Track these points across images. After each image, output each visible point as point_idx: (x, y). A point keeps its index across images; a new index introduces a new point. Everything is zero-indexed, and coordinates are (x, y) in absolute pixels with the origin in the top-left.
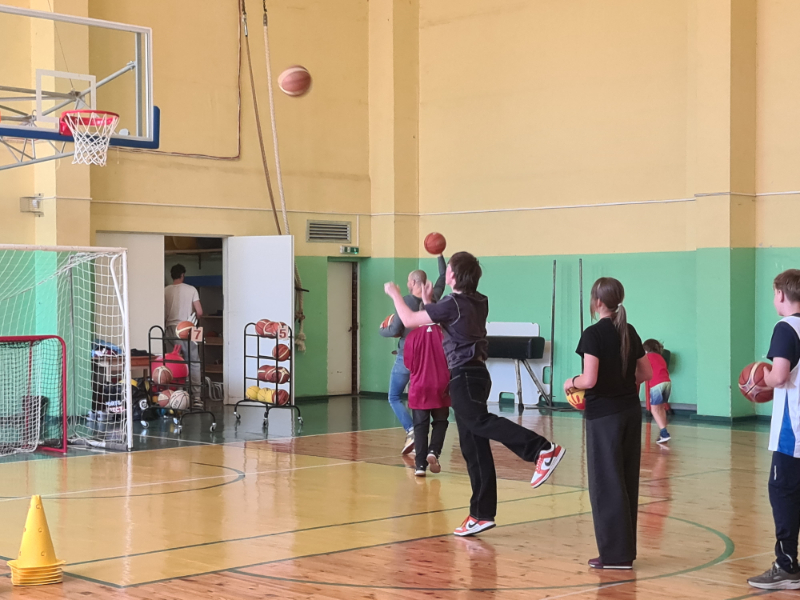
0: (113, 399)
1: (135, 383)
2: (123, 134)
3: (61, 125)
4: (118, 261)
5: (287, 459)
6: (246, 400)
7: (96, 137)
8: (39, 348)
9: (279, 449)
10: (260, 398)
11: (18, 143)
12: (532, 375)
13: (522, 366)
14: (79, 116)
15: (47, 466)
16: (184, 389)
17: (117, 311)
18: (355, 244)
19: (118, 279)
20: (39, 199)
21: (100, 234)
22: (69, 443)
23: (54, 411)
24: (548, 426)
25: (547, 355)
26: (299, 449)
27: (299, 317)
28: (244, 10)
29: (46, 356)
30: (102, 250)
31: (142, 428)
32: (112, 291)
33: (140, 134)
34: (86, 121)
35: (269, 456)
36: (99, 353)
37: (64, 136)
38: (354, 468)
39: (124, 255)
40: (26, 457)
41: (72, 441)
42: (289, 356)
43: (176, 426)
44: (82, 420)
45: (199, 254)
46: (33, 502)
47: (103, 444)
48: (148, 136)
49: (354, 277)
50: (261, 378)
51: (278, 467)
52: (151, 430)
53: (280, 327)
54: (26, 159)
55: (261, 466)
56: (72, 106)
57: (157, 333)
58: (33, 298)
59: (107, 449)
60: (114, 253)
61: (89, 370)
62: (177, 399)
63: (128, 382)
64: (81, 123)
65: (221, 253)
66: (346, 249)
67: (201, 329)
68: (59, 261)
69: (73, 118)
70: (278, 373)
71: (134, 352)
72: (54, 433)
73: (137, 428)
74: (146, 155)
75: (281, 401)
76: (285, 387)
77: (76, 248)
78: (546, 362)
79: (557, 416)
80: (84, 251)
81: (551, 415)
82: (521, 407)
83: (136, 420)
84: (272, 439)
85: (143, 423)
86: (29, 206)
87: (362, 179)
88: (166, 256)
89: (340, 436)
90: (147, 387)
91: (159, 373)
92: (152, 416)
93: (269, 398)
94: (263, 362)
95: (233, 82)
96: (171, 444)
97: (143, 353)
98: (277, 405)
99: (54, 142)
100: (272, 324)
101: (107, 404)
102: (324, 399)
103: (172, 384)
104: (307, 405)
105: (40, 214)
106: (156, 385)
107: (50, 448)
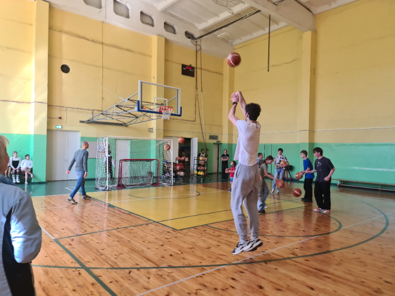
6: (194, 174)
8: (152, 162)
15: (153, 189)
16: (183, 172)
17: (170, 154)
18: (219, 140)
20: (152, 129)
22: (159, 183)
28: (197, 89)
29: (154, 163)
30: (167, 140)
36: (164, 163)
39: (172, 141)
40: (149, 187)
43: (181, 180)
44: (161, 178)
47: (166, 184)
49: (219, 148)
57: (177, 160)
58: (151, 150)
60: (170, 140)
61: (162, 167)
62: (182, 174)
65: (190, 142)
66: (217, 141)
68: (157, 142)
71: (174, 163)
72: (155, 181)
77: (160, 139)
80: (162, 140)
86: (150, 130)
87: (221, 126)
89: (215, 183)
91: (178, 167)
92: (176, 177)
95: (194, 104)
96: (180, 184)
101: (166, 174)
102: (212, 174)
103: (181, 170)
105: (153, 132)
106: (177, 170)
107: (155, 185)
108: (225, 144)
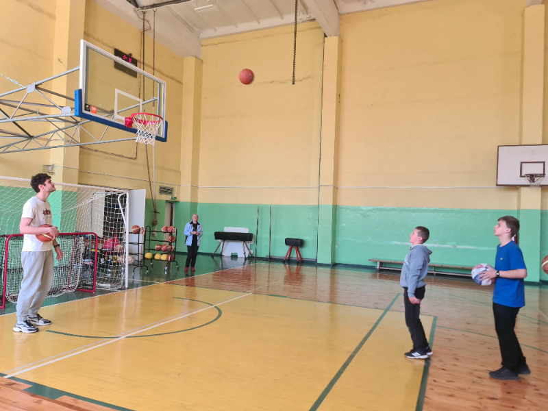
18: (175, 196)
20: (52, 167)
27: (155, 223)
49: (172, 208)
66: (172, 198)
86: (47, 169)
87: (177, 172)
105: (53, 173)
108: (185, 203)
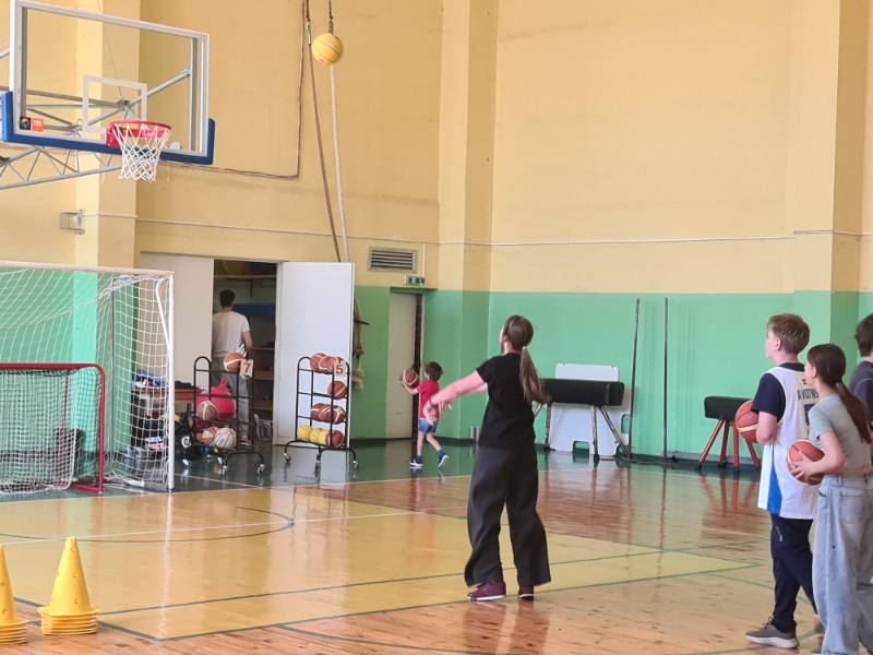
0: (154, 434)
1: (178, 419)
2: (175, 148)
3: (108, 137)
4: (164, 285)
5: (340, 507)
6: (297, 441)
7: (145, 151)
8: (75, 376)
9: (331, 495)
10: (313, 439)
11: (60, 154)
12: (609, 423)
13: (599, 413)
14: (128, 127)
15: (79, 508)
16: (230, 427)
17: (162, 339)
18: (420, 274)
19: (163, 304)
20: (80, 215)
21: (145, 255)
22: (105, 481)
23: (90, 446)
24: (626, 480)
25: (627, 402)
26: (352, 495)
27: (357, 352)
28: (308, 17)
29: (82, 386)
30: (147, 273)
31: (184, 467)
32: (156, 316)
33: (193, 148)
34: (135, 132)
35: (320, 503)
36: (139, 384)
37: (111, 148)
38: (412, 518)
39: (171, 279)
40: (59, 495)
41: (108, 479)
42: (345, 394)
43: (221, 467)
44: (119, 457)
45: (251, 280)
46: (68, 544)
47: (142, 484)
48: (202, 151)
49: (419, 310)
50: (314, 417)
51: (329, 515)
52: (194, 470)
53: (336, 363)
54: (68, 172)
55: (312, 512)
56: (120, 116)
57: (204, 365)
58: (71, 322)
59: (146, 489)
60: (160, 277)
61: (128, 402)
62: (223, 437)
63: (170, 418)
64: (129, 135)
65: (275, 279)
66: (410, 280)
67: (251, 362)
68: (100, 284)
69: (122, 129)
70: (333, 412)
71: (178, 385)
72: (89, 470)
73: (179, 467)
74: (196, 171)
75: (336, 442)
76: (341, 428)
77: (119, 269)
78: (626, 409)
79: (635, 469)
80: (127, 273)
81: (629, 468)
82: (597, 458)
83: (178, 458)
84: (324, 484)
85: (186, 462)
86: (70, 223)
87: (430, 204)
88: (215, 280)
89: (397, 484)
90: (191, 423)
91: (205, 408)
92: (195, 455)
93: (322, 439)
94: (317, 400)
95: (294, 93)
96: (215, 486)
97: (187, 386)
98: (331, 447)
99: (98, 154)
100: (328, 358)
101: (147, 440)
102: (381, 442)
103: (219, 420)
104: (364, 448)
105: (81, 232)
106: (201, 421)
107: (84, 486)
108: (448, 294)
